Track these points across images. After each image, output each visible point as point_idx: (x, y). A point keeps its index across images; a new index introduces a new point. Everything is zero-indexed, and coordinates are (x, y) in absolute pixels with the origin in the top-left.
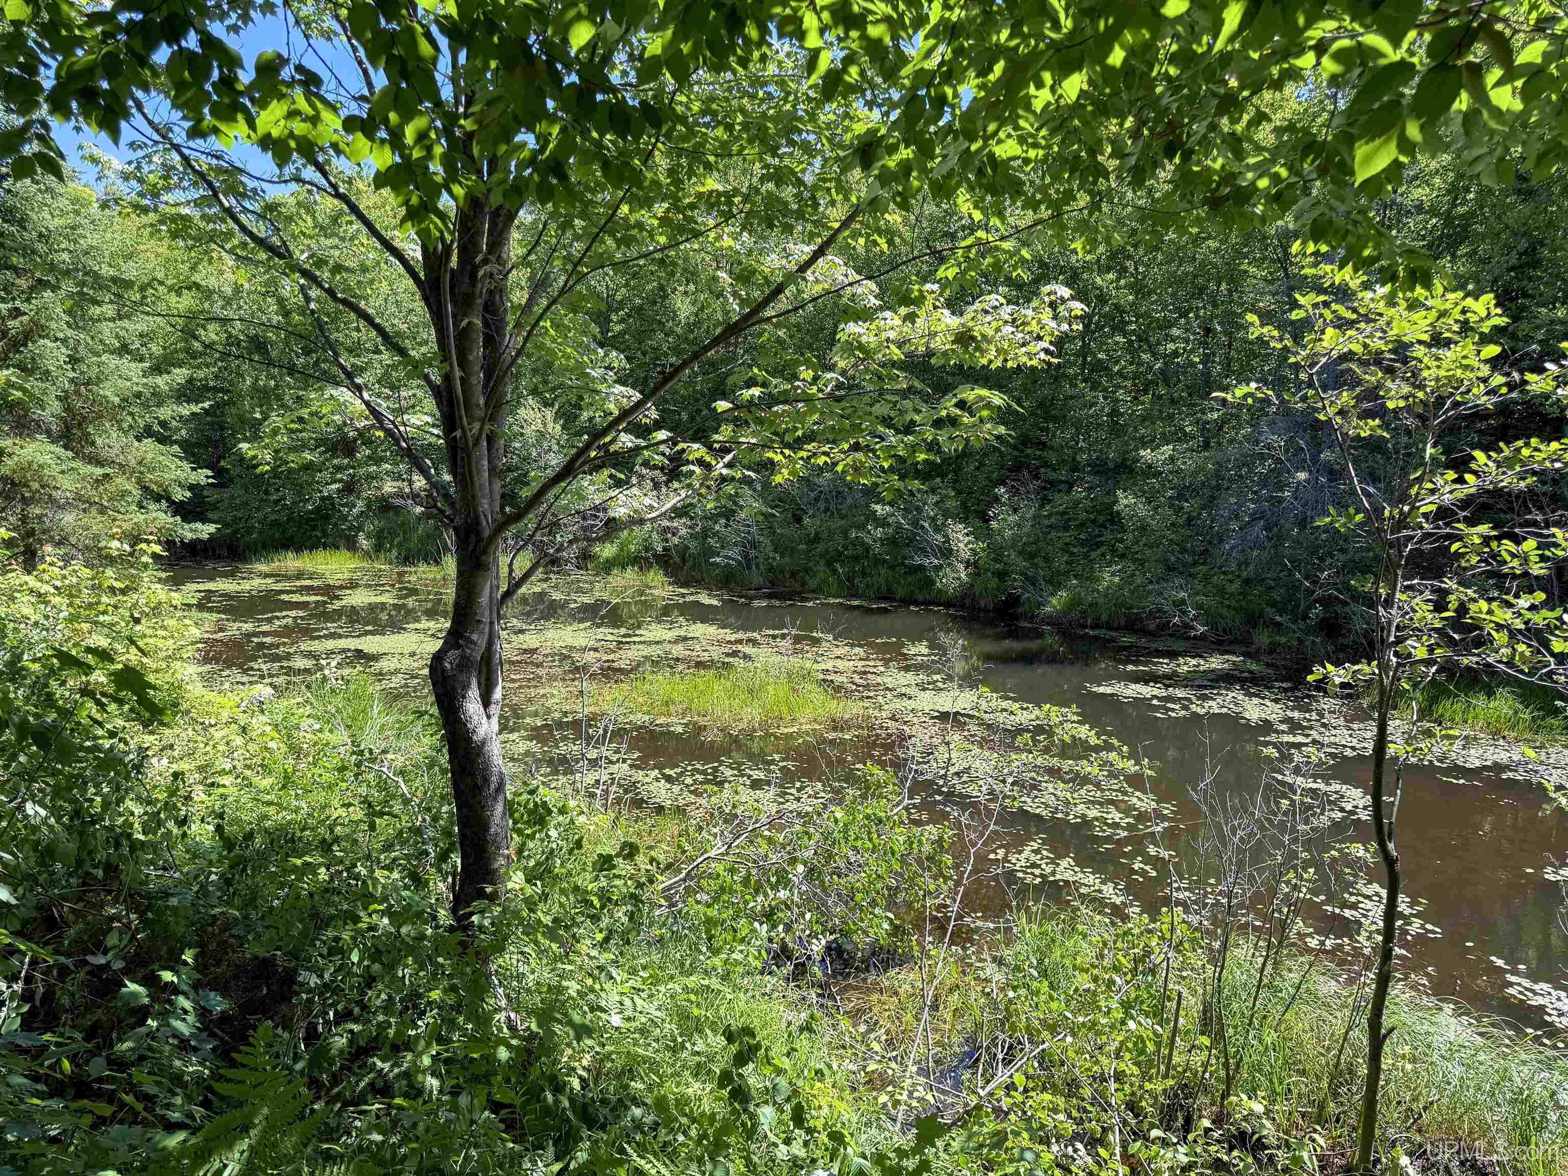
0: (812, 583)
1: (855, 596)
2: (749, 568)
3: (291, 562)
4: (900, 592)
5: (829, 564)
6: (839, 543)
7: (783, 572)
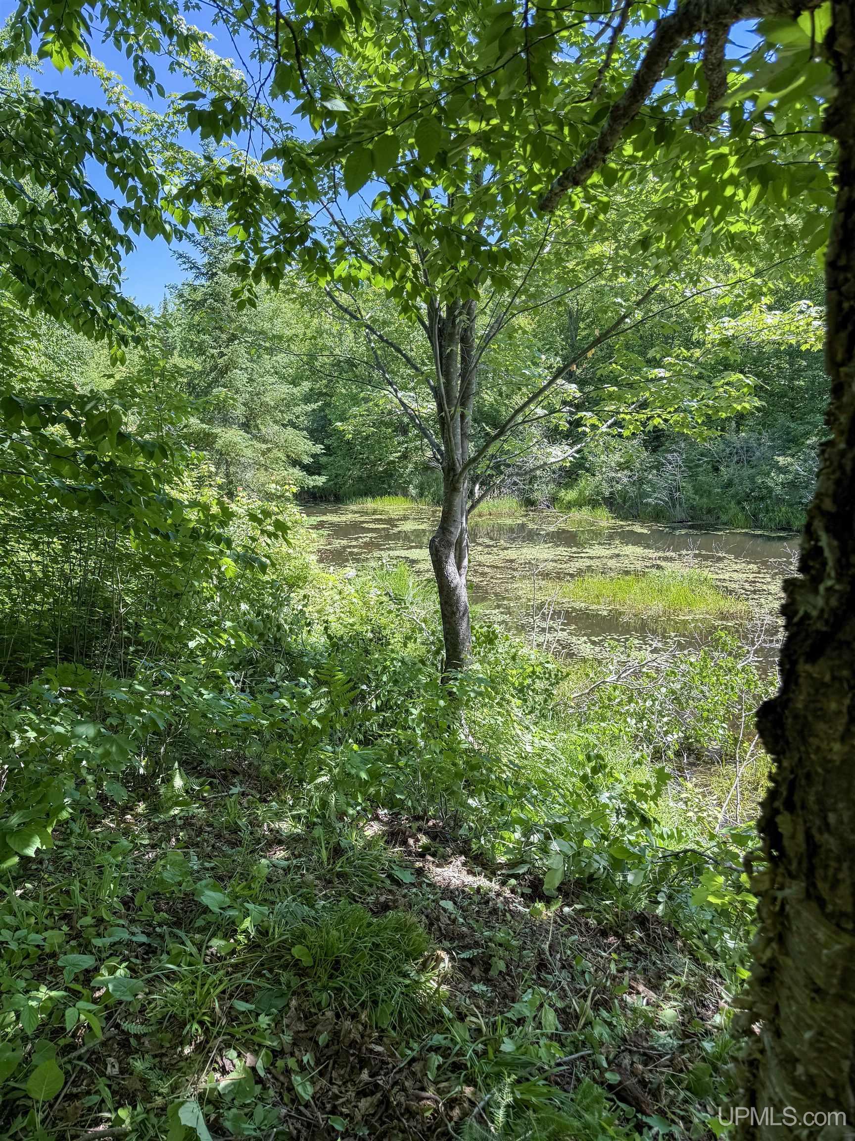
1: (761, 527)
2: (674, 506)
3: (370, 504)
5: (739, 503)
6: (747, 486)
7: (701, 509)
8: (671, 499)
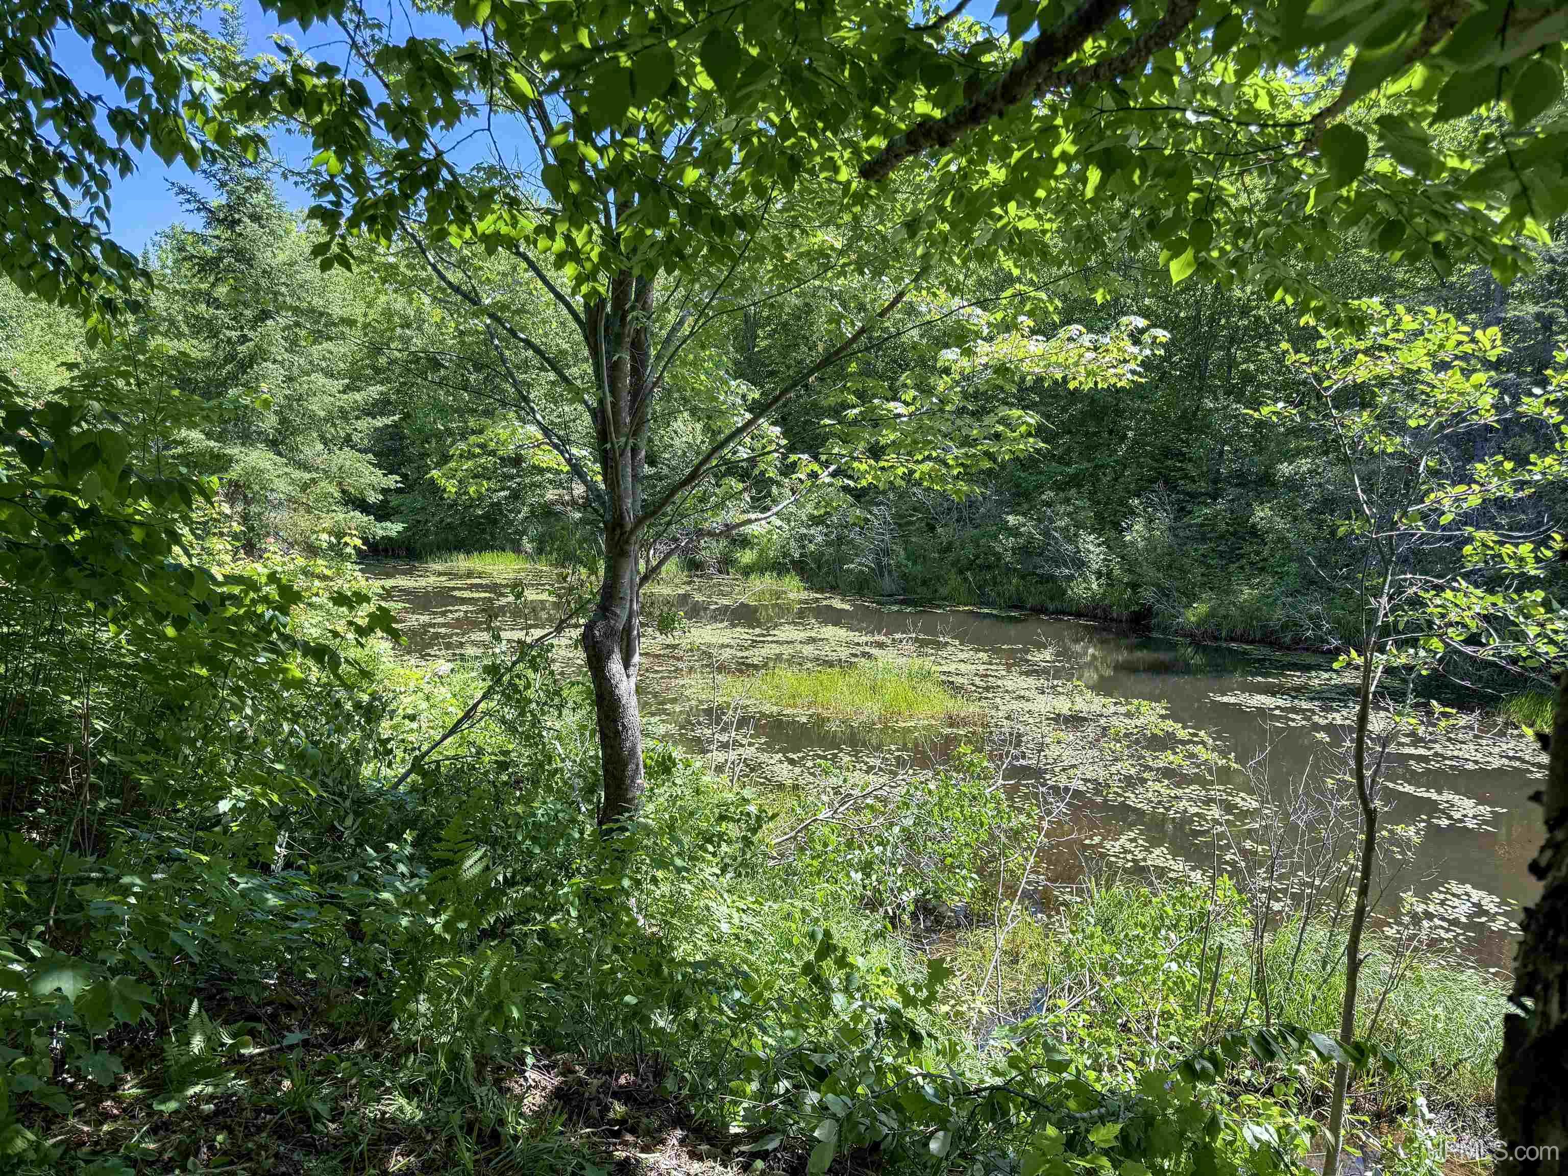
0: (943, 591)
1: (983, 604)
2: (882, 575)
3: (462, 563)
4: (1031, 602)
5: (961, 572)
6: (970, 551)
7: (914, 579)
8: (879, 564)
